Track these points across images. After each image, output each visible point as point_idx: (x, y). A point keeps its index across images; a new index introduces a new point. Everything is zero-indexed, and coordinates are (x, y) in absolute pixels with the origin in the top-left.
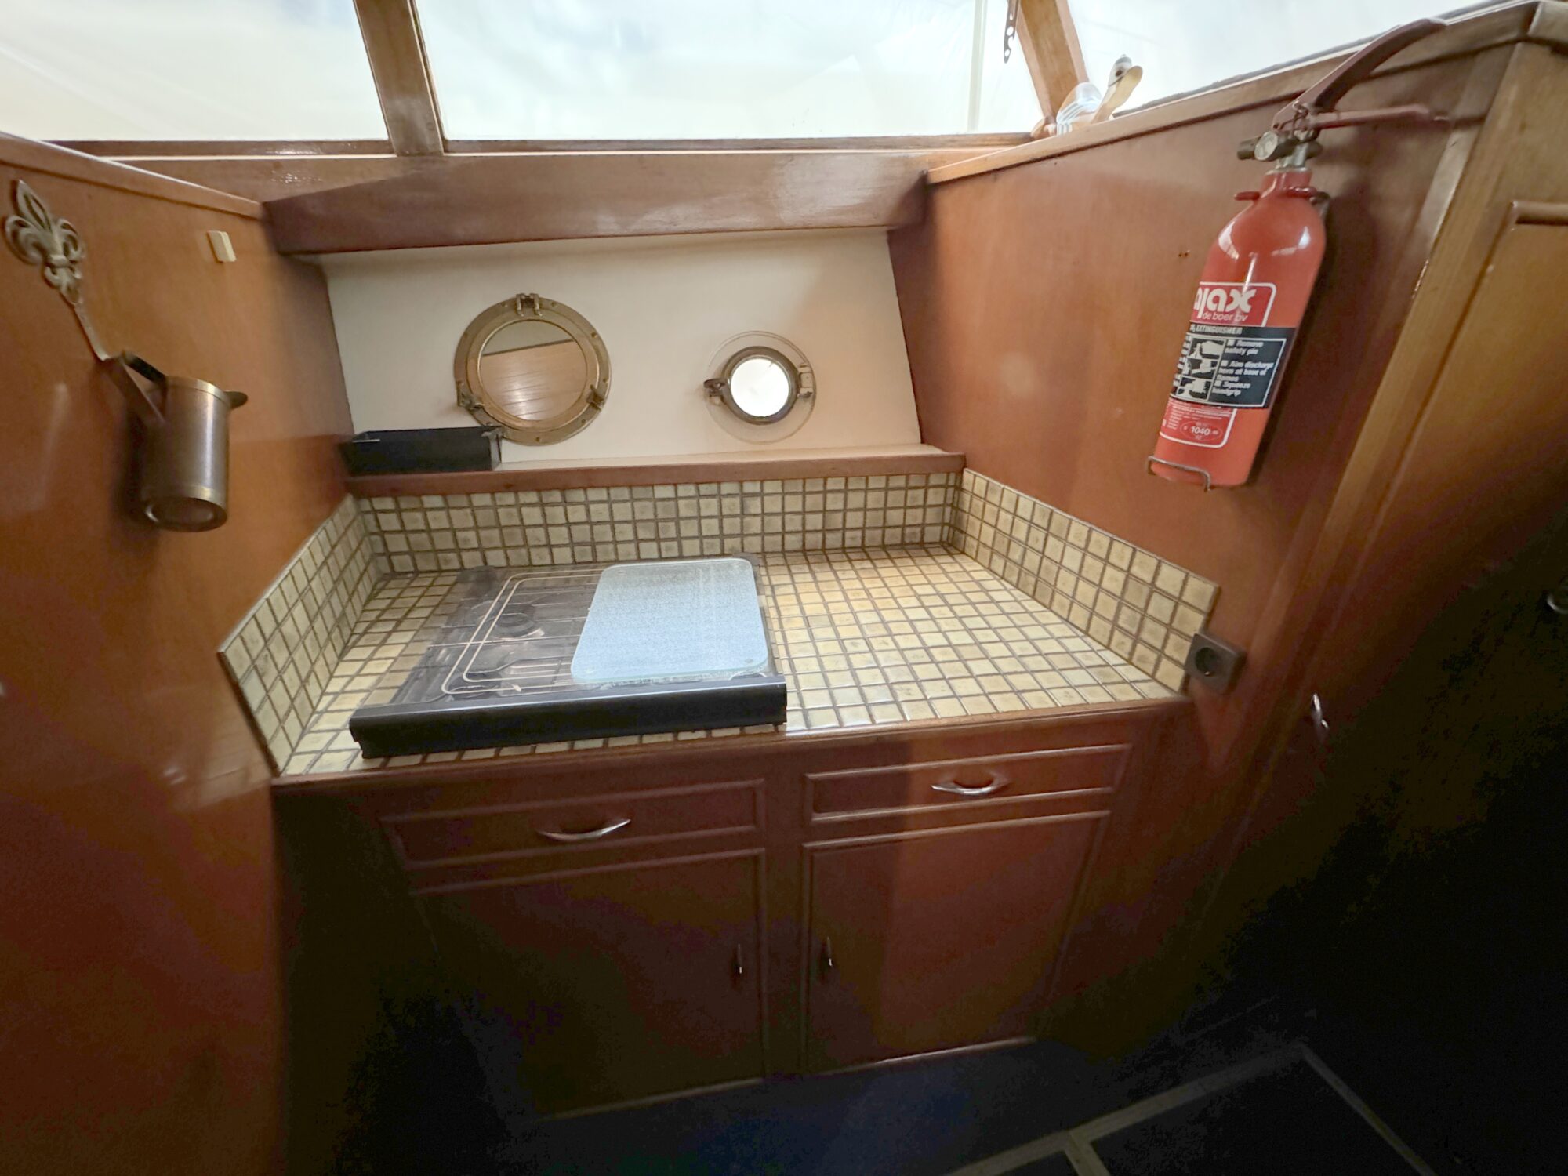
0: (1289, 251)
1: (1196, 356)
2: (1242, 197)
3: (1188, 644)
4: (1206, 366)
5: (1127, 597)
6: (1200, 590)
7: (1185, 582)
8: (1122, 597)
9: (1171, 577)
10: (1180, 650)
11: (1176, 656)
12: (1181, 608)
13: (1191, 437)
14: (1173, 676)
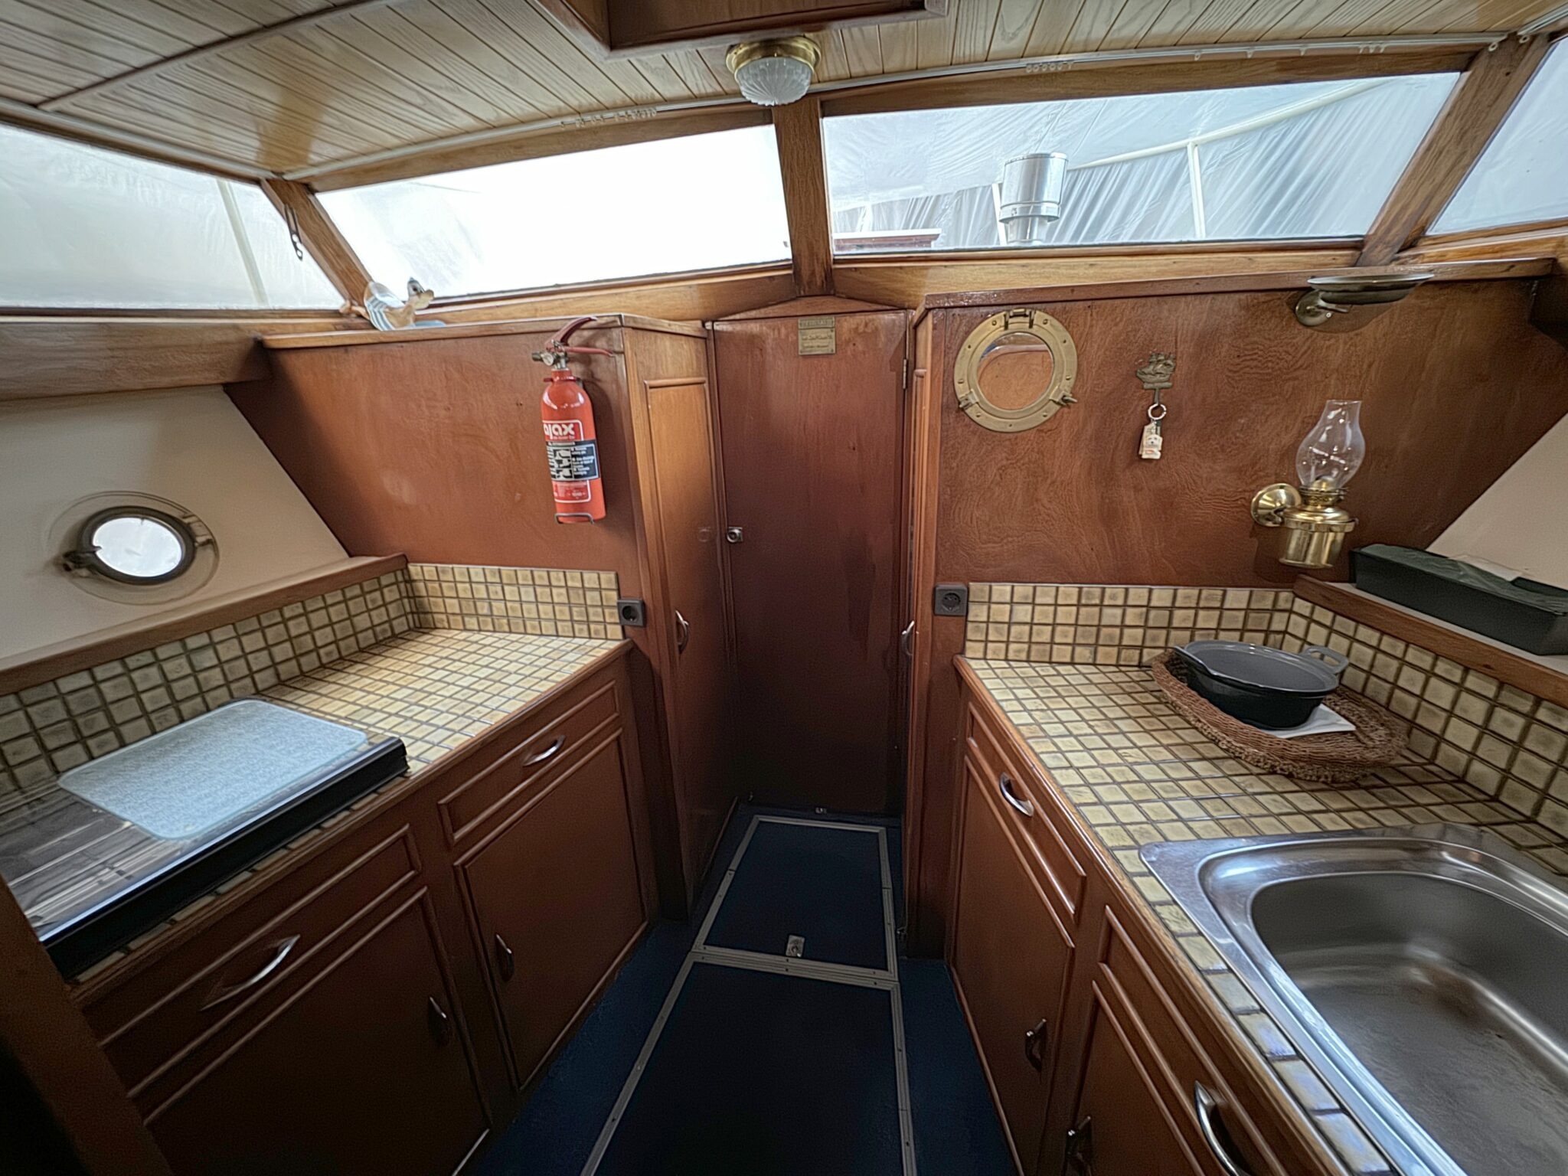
0: (577, 405)
1: (558, 458)
2: (546, 380)
3: (616, 611)
4: (565, 462)
5: (572, 601)
6: (608, 578)
7: (599, 578)
8: (569, 603)
9: (591, 578)
10: (613, 616)
11: (612, 620)
12: (604, 593)
13: (574, 498)
14: (616, 631)
